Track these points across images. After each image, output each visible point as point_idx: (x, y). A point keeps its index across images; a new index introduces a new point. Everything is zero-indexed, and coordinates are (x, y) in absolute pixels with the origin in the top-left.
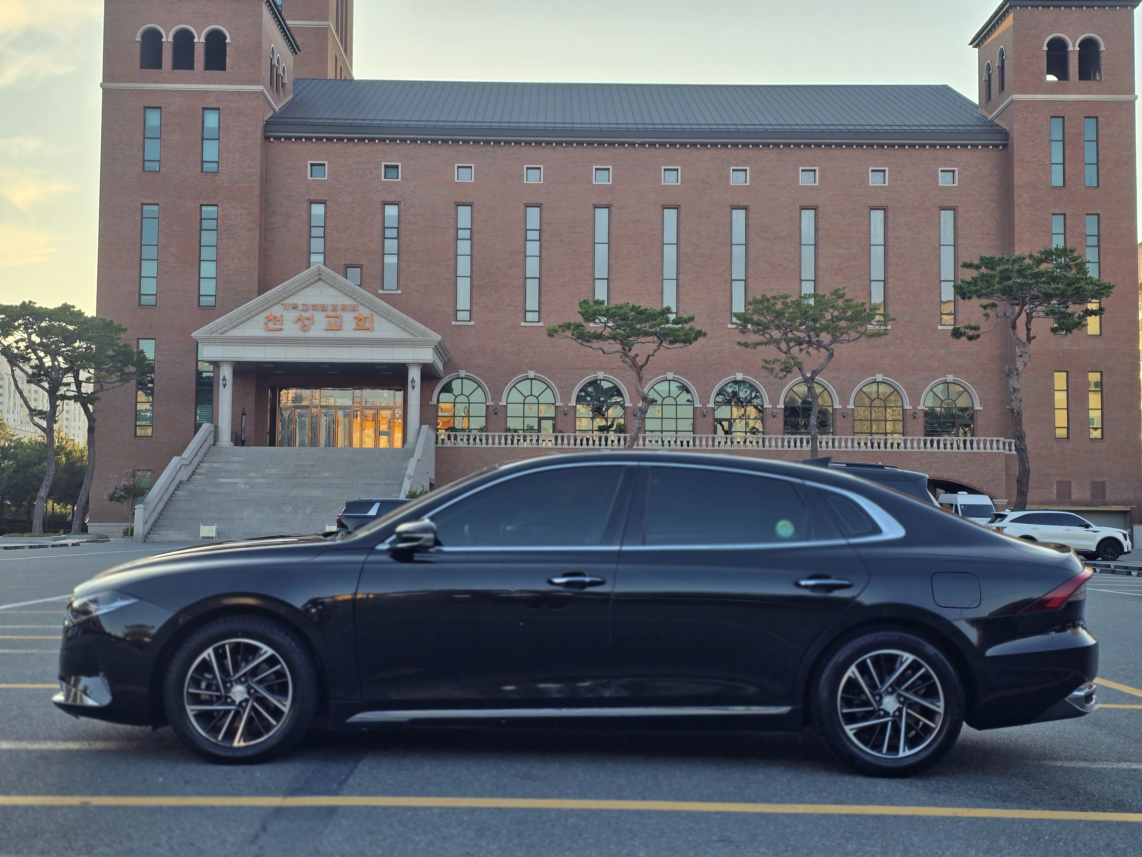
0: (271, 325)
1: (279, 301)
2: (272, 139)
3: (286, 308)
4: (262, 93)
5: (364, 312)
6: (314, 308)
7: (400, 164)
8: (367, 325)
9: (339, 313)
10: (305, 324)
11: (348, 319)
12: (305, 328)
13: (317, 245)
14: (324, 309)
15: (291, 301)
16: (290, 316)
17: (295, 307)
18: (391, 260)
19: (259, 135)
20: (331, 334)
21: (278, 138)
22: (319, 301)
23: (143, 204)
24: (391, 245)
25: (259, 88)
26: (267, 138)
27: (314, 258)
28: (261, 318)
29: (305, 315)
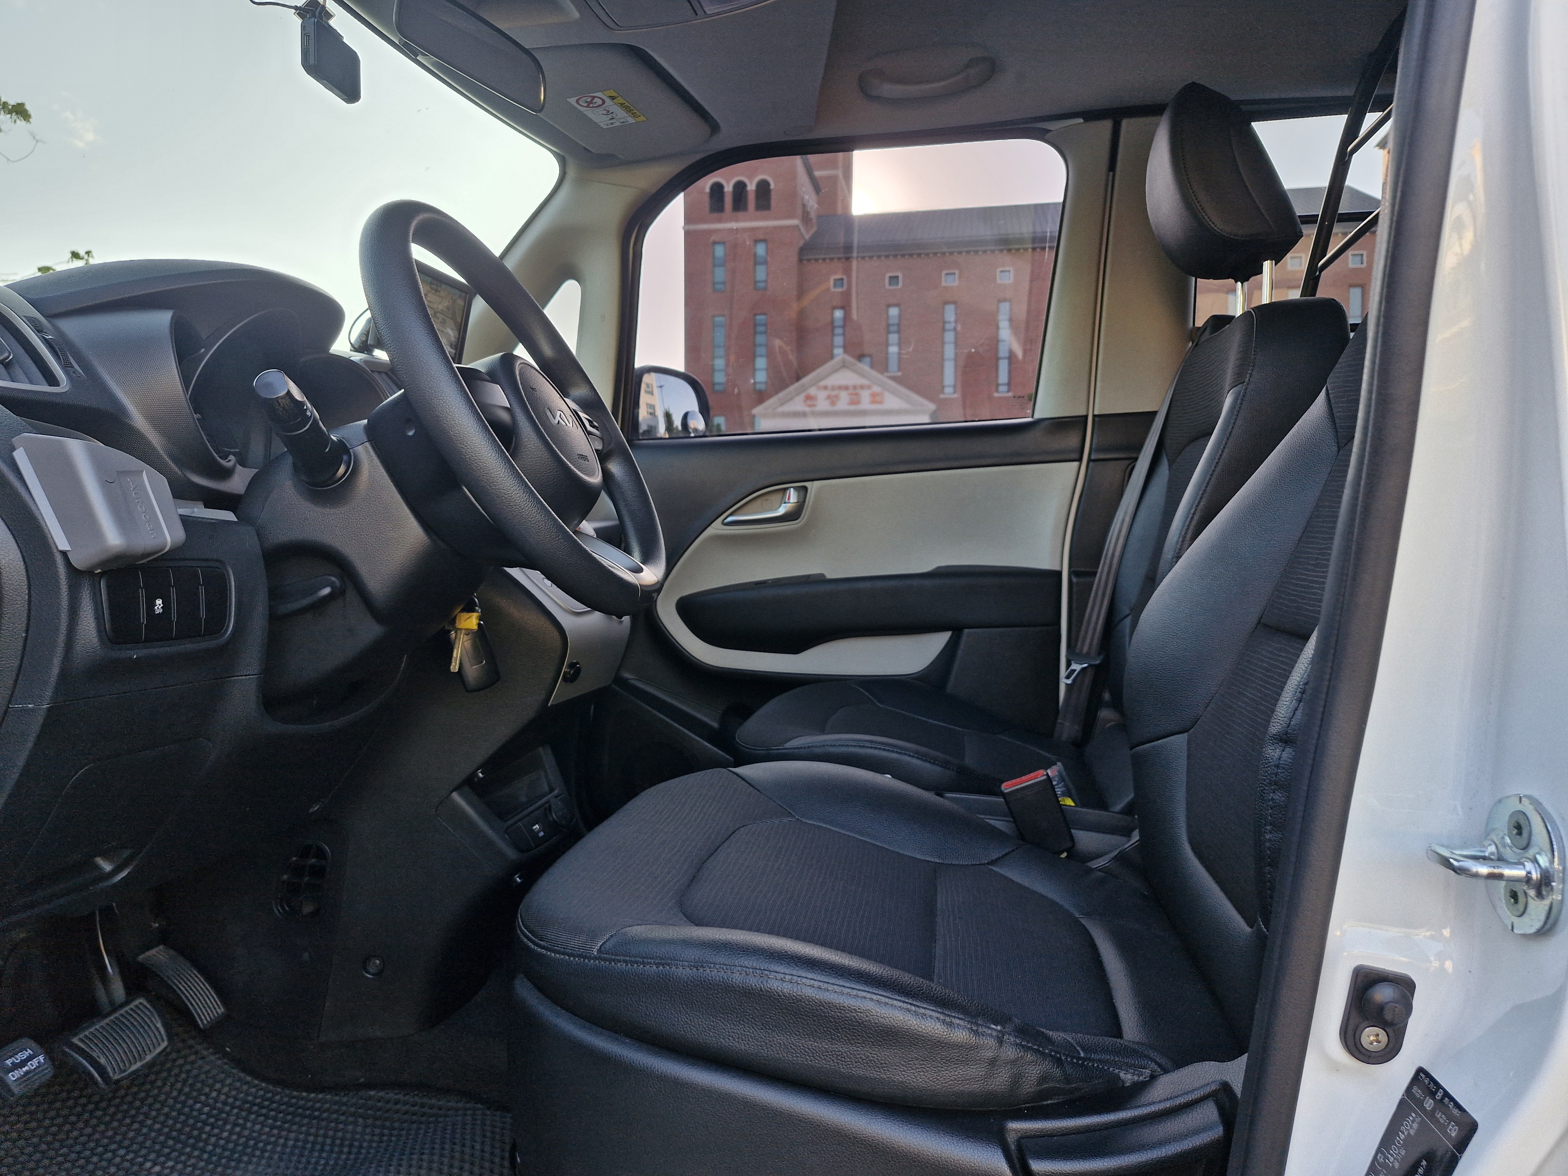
0: (809, 402)
1: (814, 383)
2: (805, 262)
3: (819, 388)
4: (797, 226)
5: (876, 389)
6: (840, 388)
7: (900, 275)
8: (878, 399)
9: (858, 391)
10: (833, 400)
11: (865, 395)
12: (833, 403)
13: (838, 340)
14: (846, 388)
15: (823, 383)
16: (822, 395)
17: (825, 388)
18: (893, 350)
19: (795, 259)
20: (852, 408)
21: (809, 260)
22: (843, 382)
23: (714, 316)
24: (894, 338)
25: (795, 222)
26: (801, 261)
27: (838, 351)
28: (802, 397)
29: (834, 393)
